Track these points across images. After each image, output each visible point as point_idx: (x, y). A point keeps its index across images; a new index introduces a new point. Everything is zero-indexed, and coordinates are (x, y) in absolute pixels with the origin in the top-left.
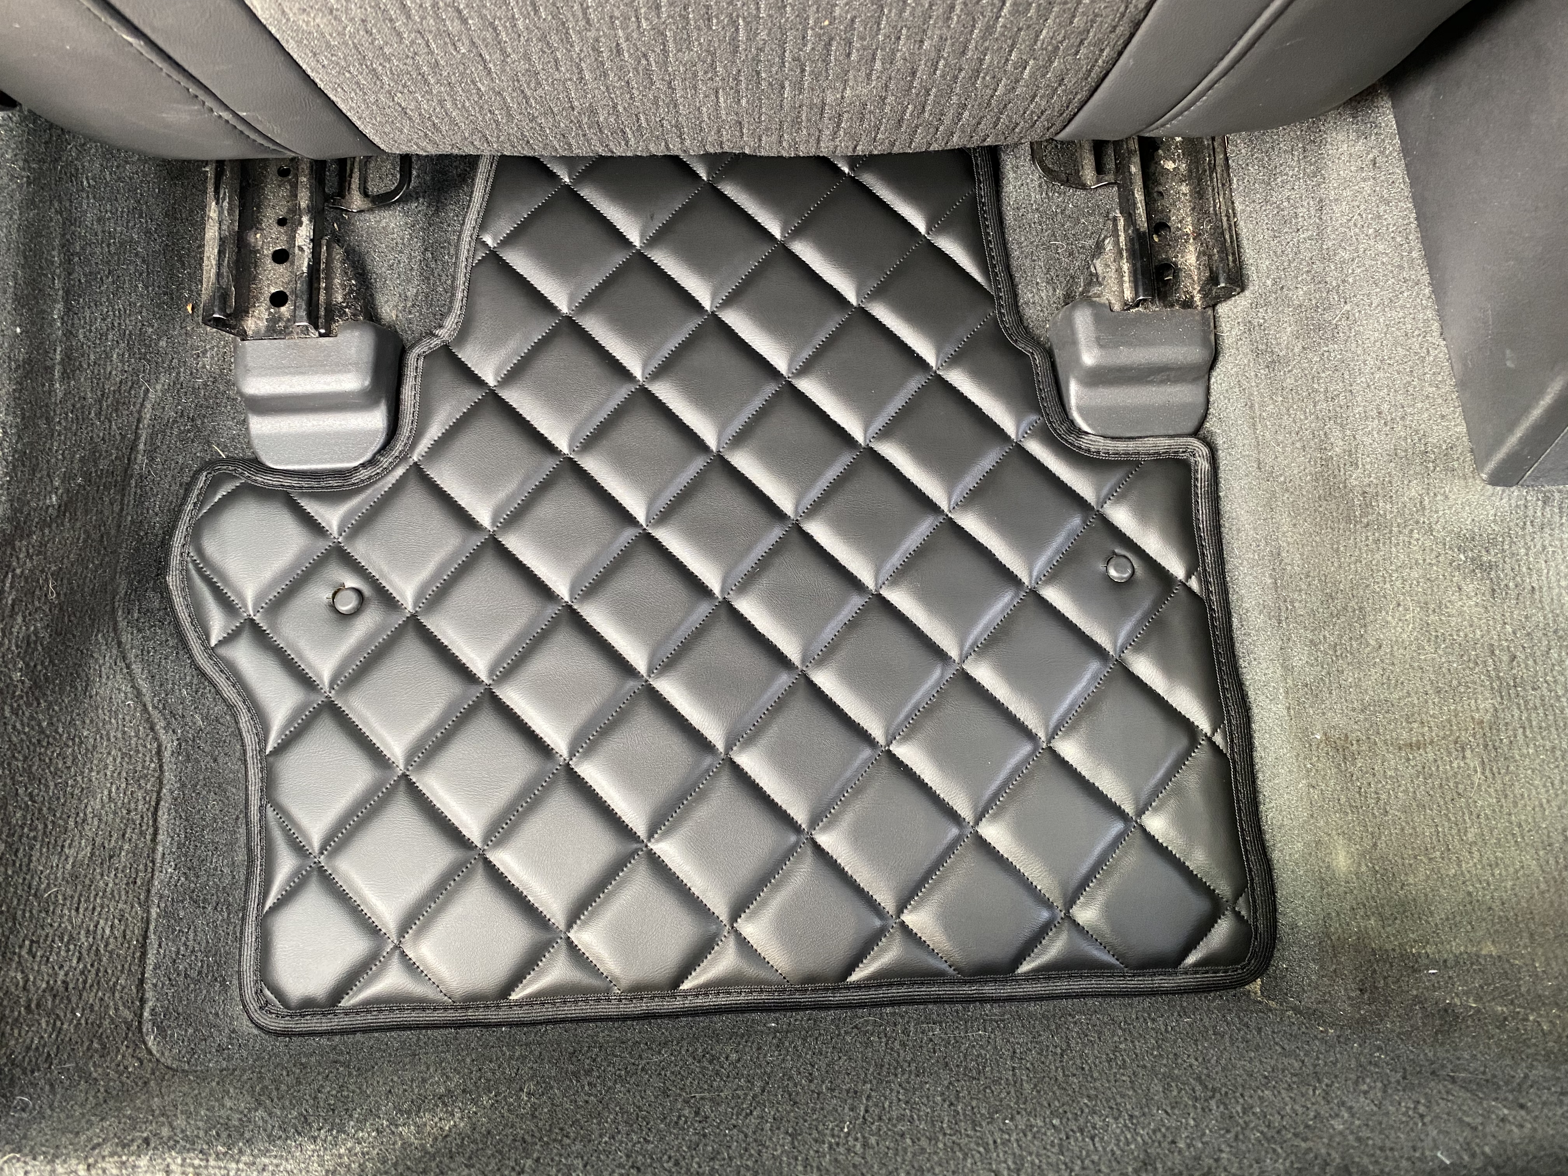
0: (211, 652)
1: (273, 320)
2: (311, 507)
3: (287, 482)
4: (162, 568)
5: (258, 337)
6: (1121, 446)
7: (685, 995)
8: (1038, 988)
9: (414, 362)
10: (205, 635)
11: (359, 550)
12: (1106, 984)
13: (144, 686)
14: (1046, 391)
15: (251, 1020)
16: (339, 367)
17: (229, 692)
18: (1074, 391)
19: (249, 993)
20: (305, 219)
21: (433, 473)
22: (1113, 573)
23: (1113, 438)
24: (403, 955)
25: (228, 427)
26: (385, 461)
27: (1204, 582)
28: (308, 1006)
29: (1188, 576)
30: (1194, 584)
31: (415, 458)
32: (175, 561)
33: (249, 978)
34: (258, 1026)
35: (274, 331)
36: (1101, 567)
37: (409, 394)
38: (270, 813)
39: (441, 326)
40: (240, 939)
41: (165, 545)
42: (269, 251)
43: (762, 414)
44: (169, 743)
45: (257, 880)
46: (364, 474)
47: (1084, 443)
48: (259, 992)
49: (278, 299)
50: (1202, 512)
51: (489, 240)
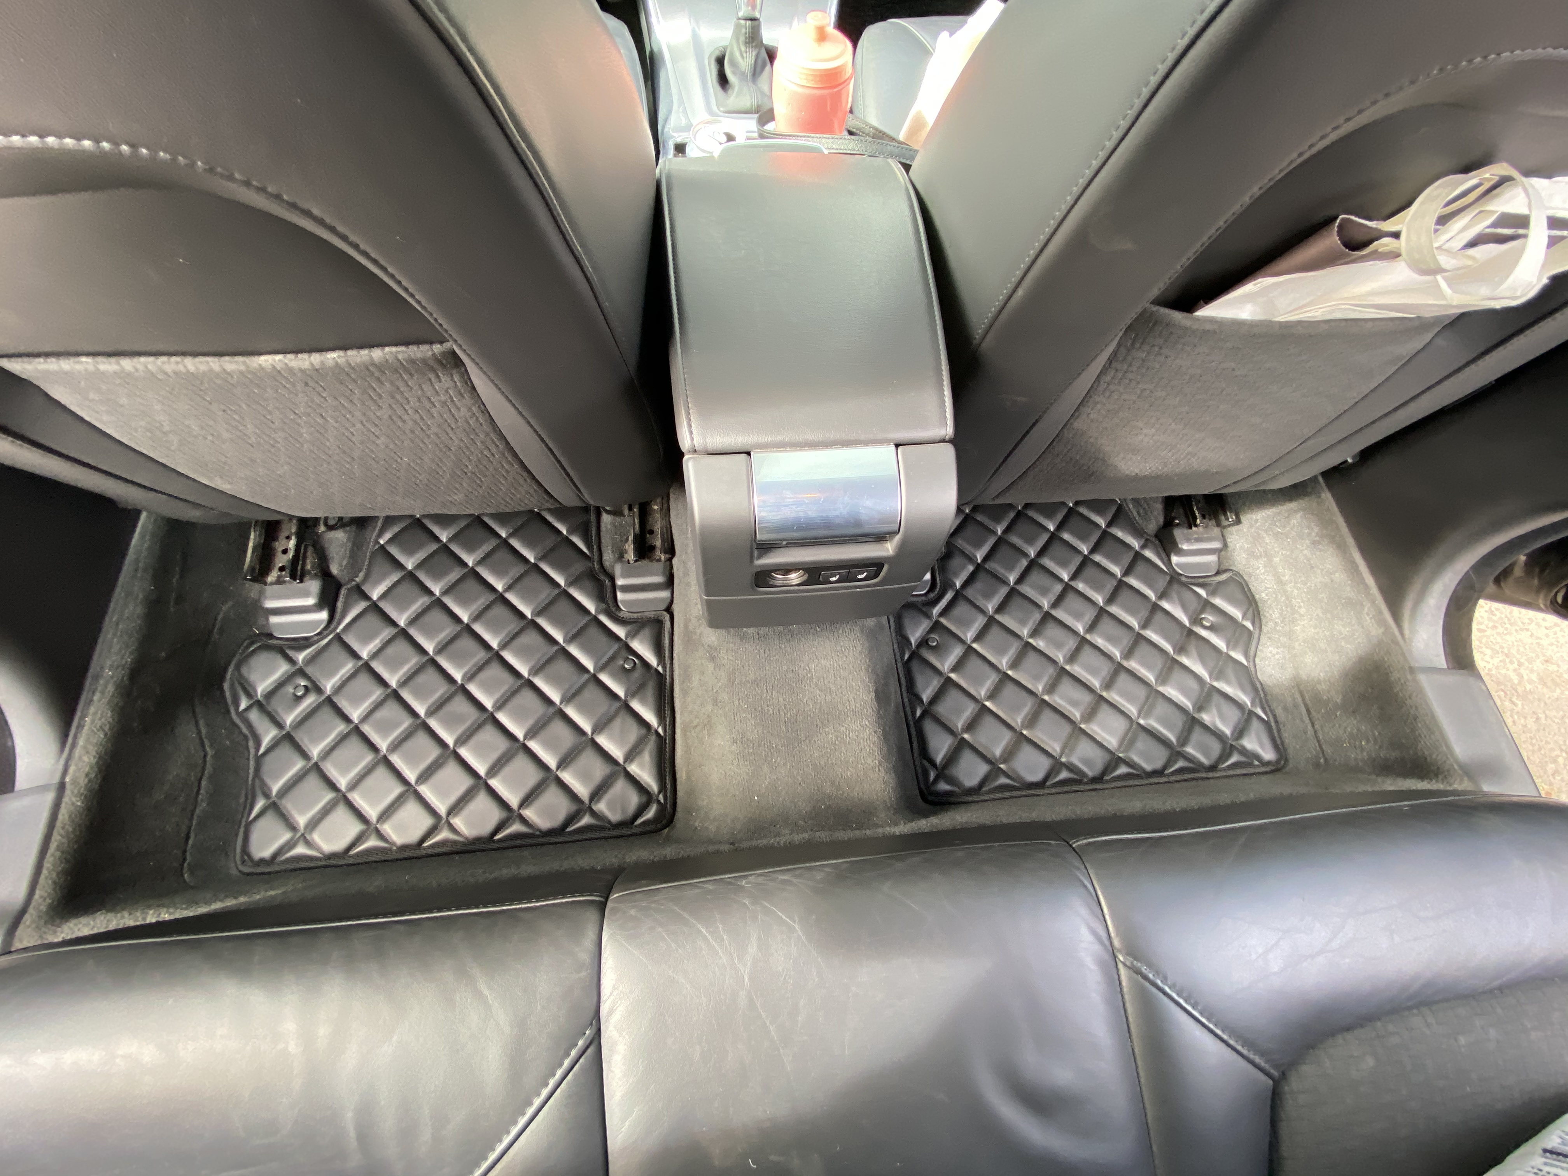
0: (240, 715)
1: (279, 577)
2: (290, 653)
3: (281, 642)
4: (222, 679)
5: (272, 584)
6: (636, 615)
7: (425, 848)
8: (576, 837)
9: (343, 591)
10: (237, 706)
11: (309, 670)
12: (603, 834)
13: (204, 731)
14: (609, 595)
15: (237, 868)
16: (306, 594)
17: (245, 730)
18: (620, 596)
19: (238, 857)
20: (293, 537)
21: (344, 637)
22: (626, 666)
23: (632, 612)
24: (305, 837)
25: (261, 621)
26: (325, 633)
27: (664, 668)
28: (262, 861)
29: (658, 666)
30: (660, 669)
31: (338, 631)
32: (228, 676)
33: (238, 850)
34: (240, 871)
35: (279, 582)
36: (621, 662)
37: (340, 605)
38: (257, 781)
39: (357, 577)
40: (237, 835)
41: (225, 670)
42: (280, 549)
43: (488, 608)
44: (210, 752)
45: (247, 810)
46: (316, 638)
47: (621, 614)
48: (242, 857)
49: (282, 569)
50: (666, 641)
51: (382, 542)
